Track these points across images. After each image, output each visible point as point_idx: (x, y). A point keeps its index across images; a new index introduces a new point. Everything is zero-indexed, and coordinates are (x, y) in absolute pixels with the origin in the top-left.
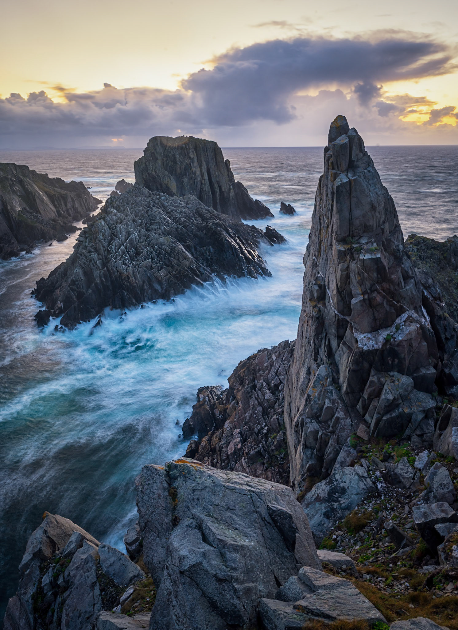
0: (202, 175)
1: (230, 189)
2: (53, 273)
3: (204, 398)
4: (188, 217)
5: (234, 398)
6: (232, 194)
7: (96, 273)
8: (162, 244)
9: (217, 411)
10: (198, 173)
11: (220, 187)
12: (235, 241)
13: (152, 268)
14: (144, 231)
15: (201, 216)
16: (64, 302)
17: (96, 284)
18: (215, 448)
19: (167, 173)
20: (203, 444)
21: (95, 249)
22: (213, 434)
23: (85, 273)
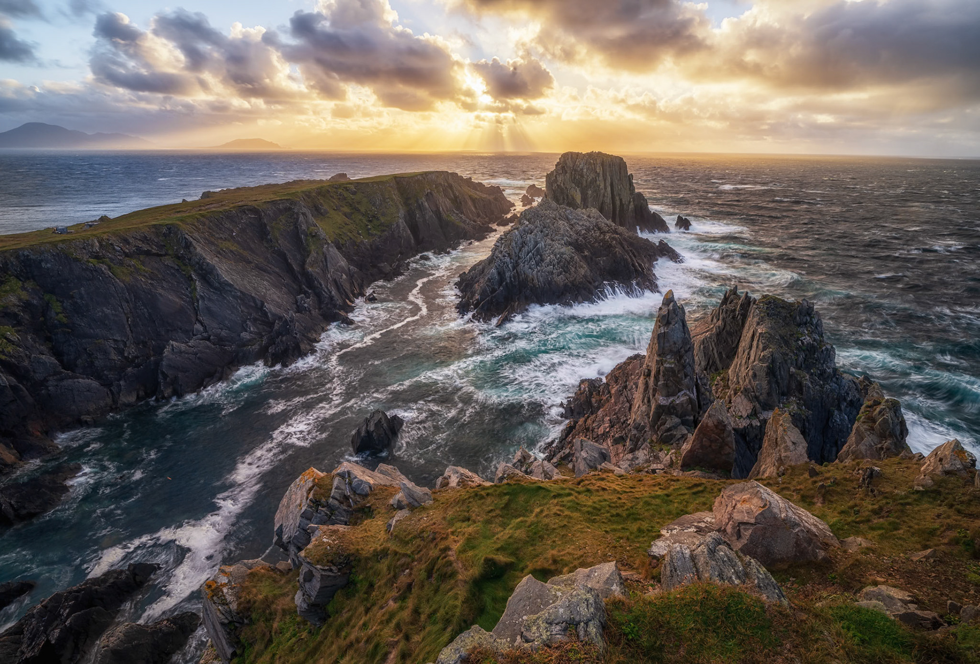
0: (605, 188)
1: (630, 202)
2: (474, 268)
3: (585, 388)
4: (588, 230)
5: (609, 392)
6: (632, 206)
7: (508, 274)
8: (563, 254)
9: (593, 400)
10: (602, 186)
11: (621, 200)
12: (628, 254)
13: (552, 273)
14: (549, 241)
15: (599, 229)
16: (481, 295)
17: (507, 283)
18: (589, 428)
19: (573, 185)
20: (580, 423)
21: (509, 254)
22: (588, 417)
23: (499, 273)
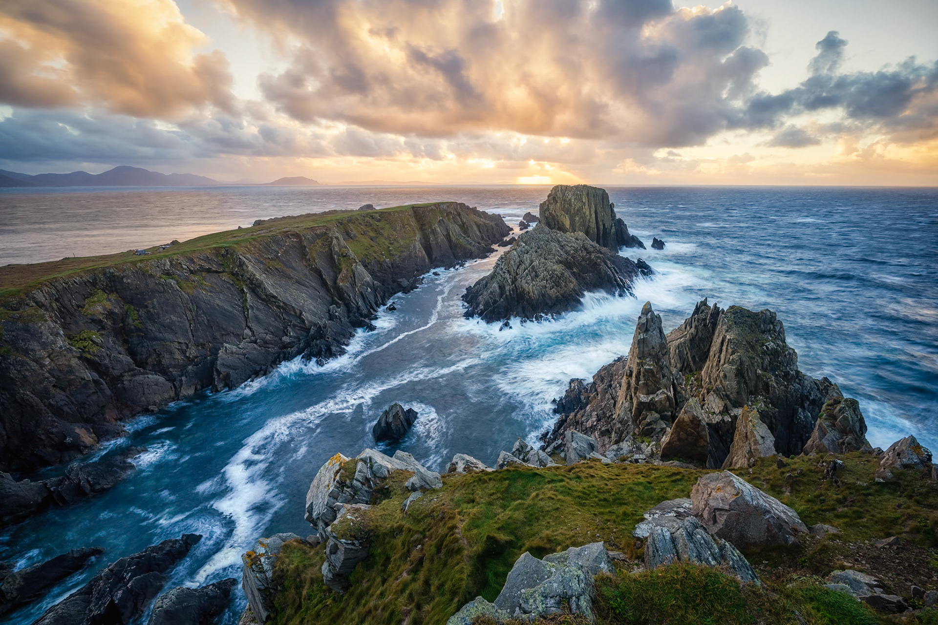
0: (591, 215)
1: (612, 226)
2: (478, 283)
3: (574, 387)
4: (576, 250)
5: (596, 390)
6: (613, 230)
7: (507, 288)
8: (554, 270)
9: (582, 397)
10: (588, 213)
11: (604, 225)
12: (611, 270)
13: (546, 287)
14: (543, 260)
15: (586, 249)
16: (484, 305)
17: (506, 295)
18: (578, 422)
19: (563, 213)
20: (570, 417)
21: (508, 271)
22: (578, 412)
23: (500, 287)
